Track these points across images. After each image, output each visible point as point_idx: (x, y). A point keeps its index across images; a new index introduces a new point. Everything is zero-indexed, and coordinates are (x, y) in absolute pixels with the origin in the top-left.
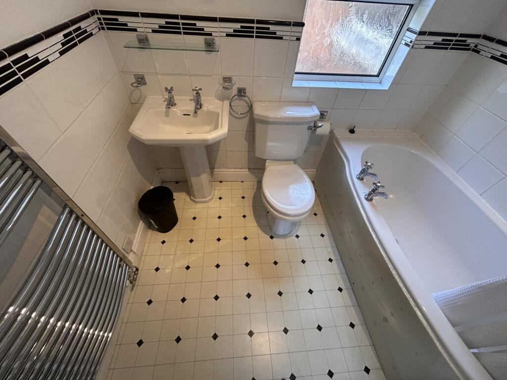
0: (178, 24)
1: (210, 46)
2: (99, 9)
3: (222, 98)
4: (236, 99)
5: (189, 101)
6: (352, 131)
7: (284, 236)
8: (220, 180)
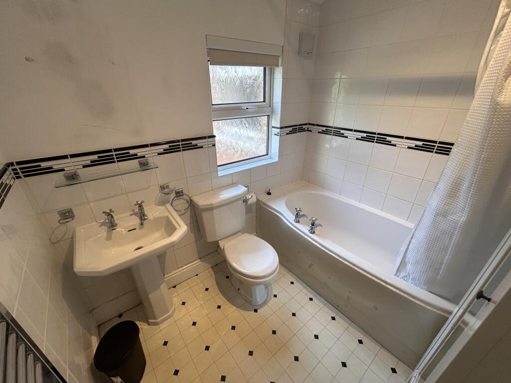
0: (112, 155)
1: (144, 166)
2: (14, 161)
3: (162, 203)
4: (176, 200)
5: (130, 217)
6: (269, 194)
7: (265, 303)
8: (173, 285)
